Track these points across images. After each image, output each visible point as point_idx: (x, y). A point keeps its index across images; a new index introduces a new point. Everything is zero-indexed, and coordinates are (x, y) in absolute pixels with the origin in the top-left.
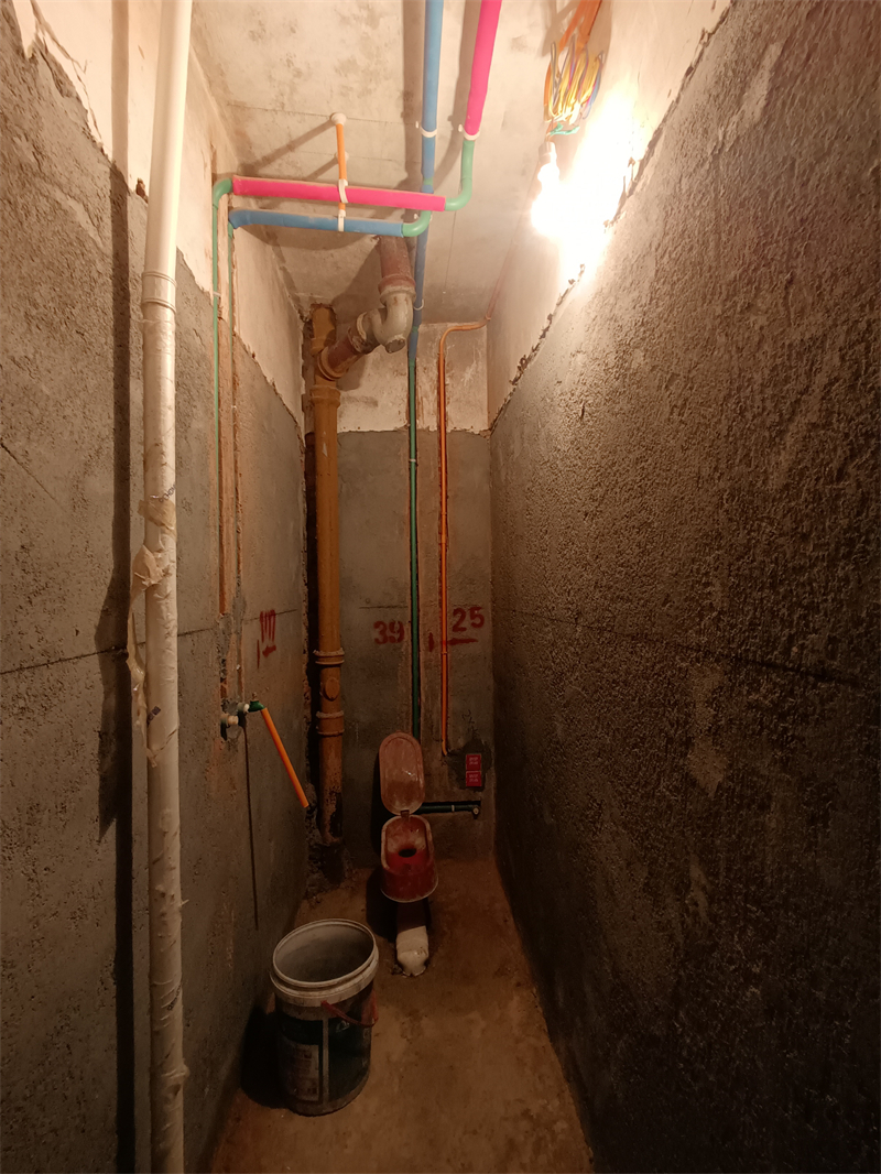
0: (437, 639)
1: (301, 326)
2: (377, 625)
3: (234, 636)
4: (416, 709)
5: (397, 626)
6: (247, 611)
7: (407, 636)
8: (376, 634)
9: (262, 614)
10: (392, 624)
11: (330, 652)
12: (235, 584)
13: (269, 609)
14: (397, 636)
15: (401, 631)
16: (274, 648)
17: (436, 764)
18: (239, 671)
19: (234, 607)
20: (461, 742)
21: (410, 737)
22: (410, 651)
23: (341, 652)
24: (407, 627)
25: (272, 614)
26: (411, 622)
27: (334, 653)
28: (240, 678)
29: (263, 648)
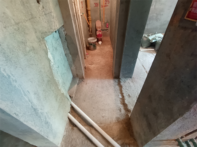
0: (103, 6)
4: (100, 17)
10: (97, 3)
13: (82, 1)
15: (98, 5)
16: (83, 7)
17: (103, 24)
20: (106, 22)
21: (99, 21)
22: (99, 8)
27: (89, 8)
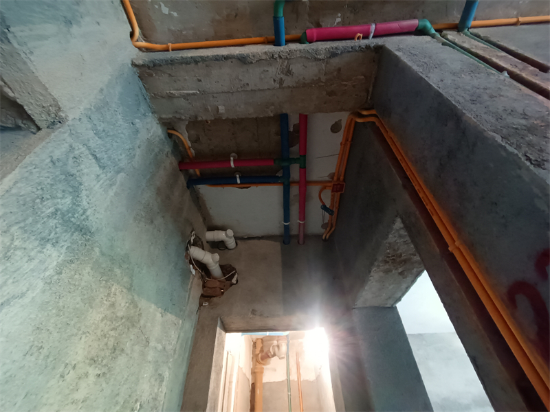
1: (252, 343)
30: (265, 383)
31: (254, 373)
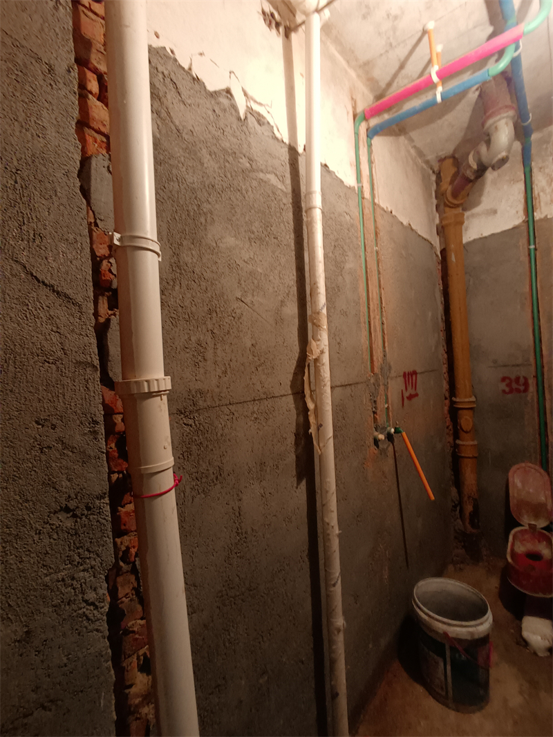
1: (434, 178)
2: (503, 379)
3: (382, 387)
4: (544, 446)
5: (522, 380)
6: (392, 372)
7: (532, 388)
8: (503, 386)
9: (405, 373)
10: (517, 379)
11: (464, 399)
12: (382, 355)
13: (411, 370)
14: (522, 388)
15: (526, 384)
16: (416, 395)
18: (388, 408)
19: (381, 369)
21: (537, 467)
22: (535, 400)
23: (473, 399)
24: (531, 382)
25: (415, 373)
26: (536, 377)
27: (467, 400)
28: (388, 413)
29: (406, 394)
30: (469, 243)
31: (441, 230)
